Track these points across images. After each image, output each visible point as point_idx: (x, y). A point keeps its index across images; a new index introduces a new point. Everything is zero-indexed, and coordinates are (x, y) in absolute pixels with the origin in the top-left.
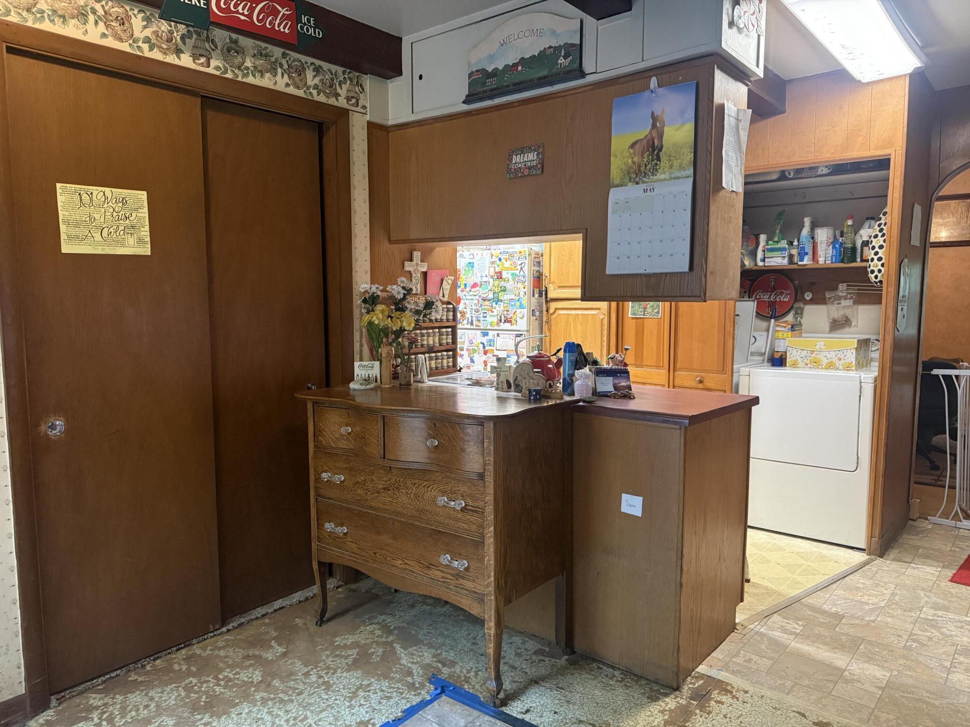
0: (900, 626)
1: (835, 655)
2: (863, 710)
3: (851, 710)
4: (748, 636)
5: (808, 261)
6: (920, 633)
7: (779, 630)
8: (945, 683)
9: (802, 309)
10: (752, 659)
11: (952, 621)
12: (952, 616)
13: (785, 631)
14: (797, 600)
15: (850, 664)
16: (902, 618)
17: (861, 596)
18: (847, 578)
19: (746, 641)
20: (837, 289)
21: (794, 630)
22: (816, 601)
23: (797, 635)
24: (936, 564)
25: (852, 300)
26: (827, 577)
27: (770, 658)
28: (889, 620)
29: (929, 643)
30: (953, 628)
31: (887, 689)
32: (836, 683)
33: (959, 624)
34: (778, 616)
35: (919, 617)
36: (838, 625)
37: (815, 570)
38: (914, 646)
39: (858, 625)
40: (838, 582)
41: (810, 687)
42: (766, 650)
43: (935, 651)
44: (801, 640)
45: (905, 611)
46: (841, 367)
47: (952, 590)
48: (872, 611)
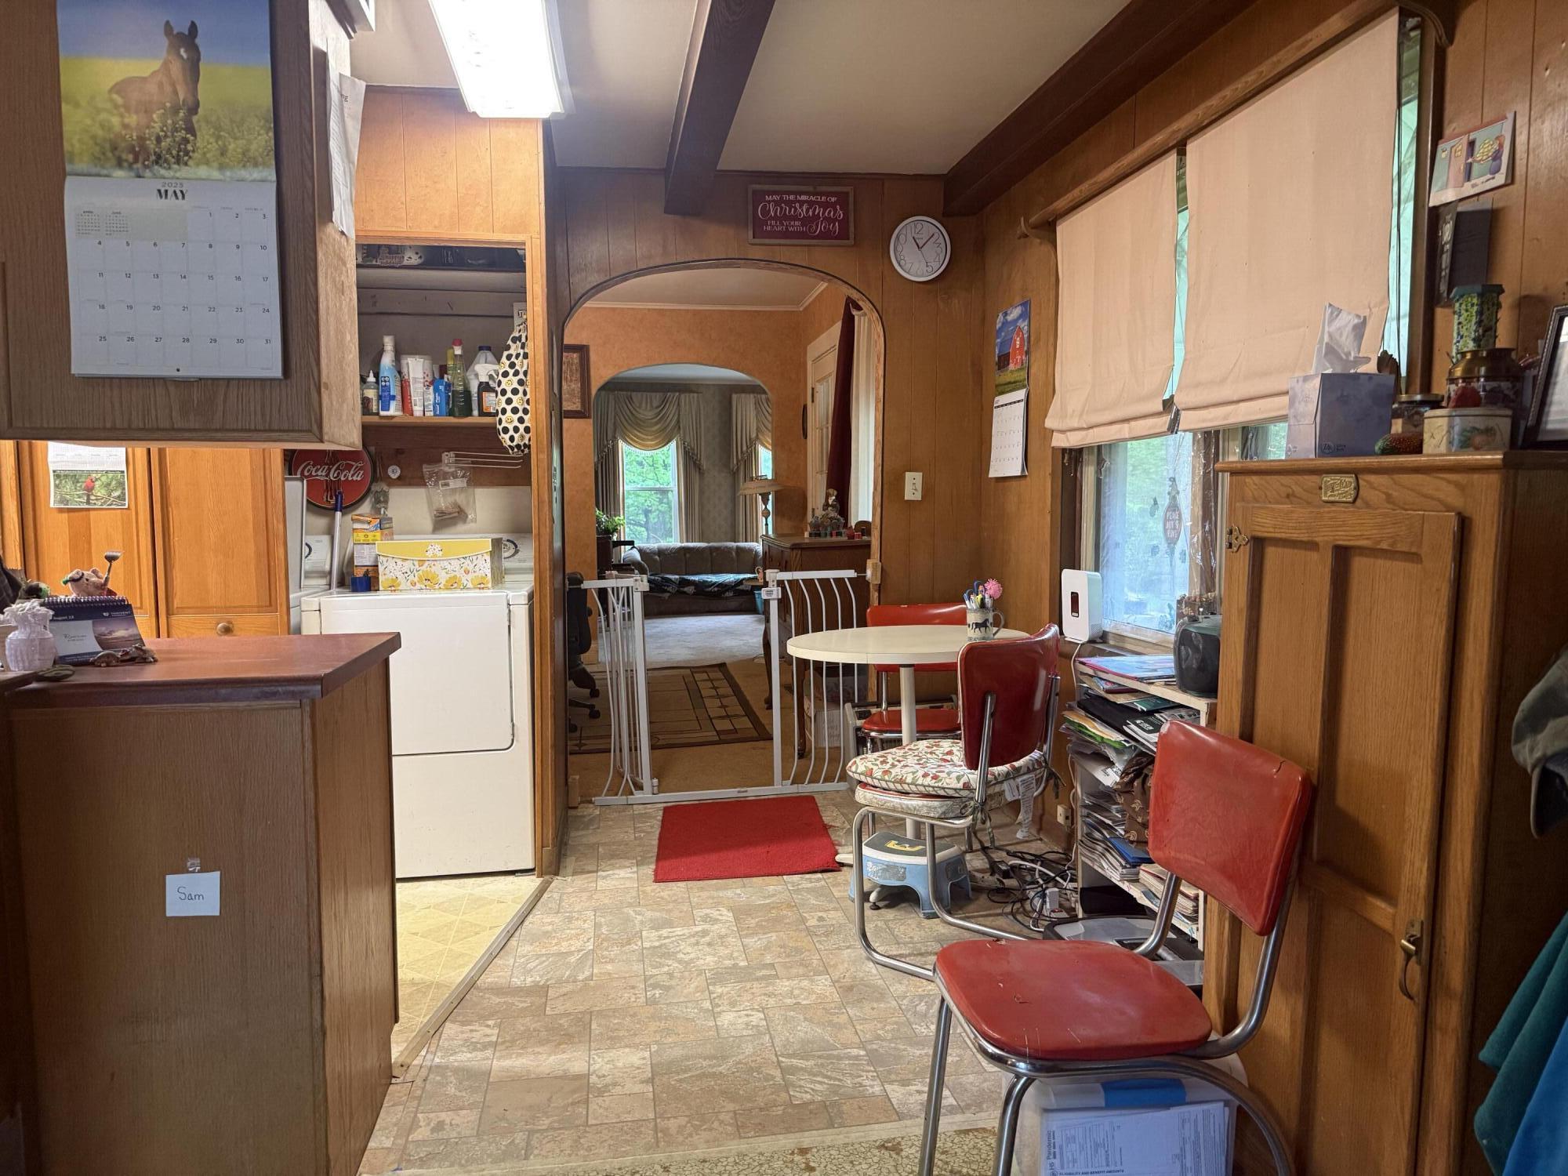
0: (626, 973)
1: (564, 1056)
2: (643, 1129)
3: (628, 1137)
4: (419, 1082)
5: (397, 410)
6: (656, 972)
7: (465, 1049)
8: (718, 1034)
9: (386, 494)
10: (444, 1121)
11: (683, 938)
12: (679, 931)
13: (474, 1046)
14: (470, 985)
15: (592, 1062)
16: (624, 958)
17: (556, 944)
18: (526, 923)
19: (419, 1092)
20: (440, 461)
21: (487, 1039)
22: (499, 977)
23: (495, 1045)
24: (627, 863)
25: (465, 480)
26: (498, 931)
27: (471, 1107)
28: (609, 967)
29: (673, 983)
30: (689, 949)
31: (656, 1080)
32: (587, 1102)
33: (693, 940)
34: (451, 1025)
35: (643, 949)
36: (545, 1004)
37: (475, 925)
38: (657, 995)
39: (572, 992)
40: (517, 934)
41: (555, 1129)
42: (458, 1094)
43: (685, 991)
44: (504, 1053)
45: (622, 946)
46: (470, 585)
47: (662, 894)
48: (581, 961)
